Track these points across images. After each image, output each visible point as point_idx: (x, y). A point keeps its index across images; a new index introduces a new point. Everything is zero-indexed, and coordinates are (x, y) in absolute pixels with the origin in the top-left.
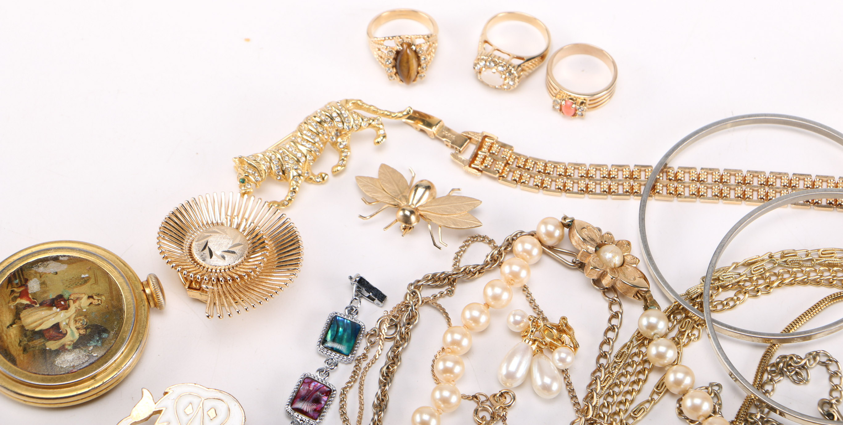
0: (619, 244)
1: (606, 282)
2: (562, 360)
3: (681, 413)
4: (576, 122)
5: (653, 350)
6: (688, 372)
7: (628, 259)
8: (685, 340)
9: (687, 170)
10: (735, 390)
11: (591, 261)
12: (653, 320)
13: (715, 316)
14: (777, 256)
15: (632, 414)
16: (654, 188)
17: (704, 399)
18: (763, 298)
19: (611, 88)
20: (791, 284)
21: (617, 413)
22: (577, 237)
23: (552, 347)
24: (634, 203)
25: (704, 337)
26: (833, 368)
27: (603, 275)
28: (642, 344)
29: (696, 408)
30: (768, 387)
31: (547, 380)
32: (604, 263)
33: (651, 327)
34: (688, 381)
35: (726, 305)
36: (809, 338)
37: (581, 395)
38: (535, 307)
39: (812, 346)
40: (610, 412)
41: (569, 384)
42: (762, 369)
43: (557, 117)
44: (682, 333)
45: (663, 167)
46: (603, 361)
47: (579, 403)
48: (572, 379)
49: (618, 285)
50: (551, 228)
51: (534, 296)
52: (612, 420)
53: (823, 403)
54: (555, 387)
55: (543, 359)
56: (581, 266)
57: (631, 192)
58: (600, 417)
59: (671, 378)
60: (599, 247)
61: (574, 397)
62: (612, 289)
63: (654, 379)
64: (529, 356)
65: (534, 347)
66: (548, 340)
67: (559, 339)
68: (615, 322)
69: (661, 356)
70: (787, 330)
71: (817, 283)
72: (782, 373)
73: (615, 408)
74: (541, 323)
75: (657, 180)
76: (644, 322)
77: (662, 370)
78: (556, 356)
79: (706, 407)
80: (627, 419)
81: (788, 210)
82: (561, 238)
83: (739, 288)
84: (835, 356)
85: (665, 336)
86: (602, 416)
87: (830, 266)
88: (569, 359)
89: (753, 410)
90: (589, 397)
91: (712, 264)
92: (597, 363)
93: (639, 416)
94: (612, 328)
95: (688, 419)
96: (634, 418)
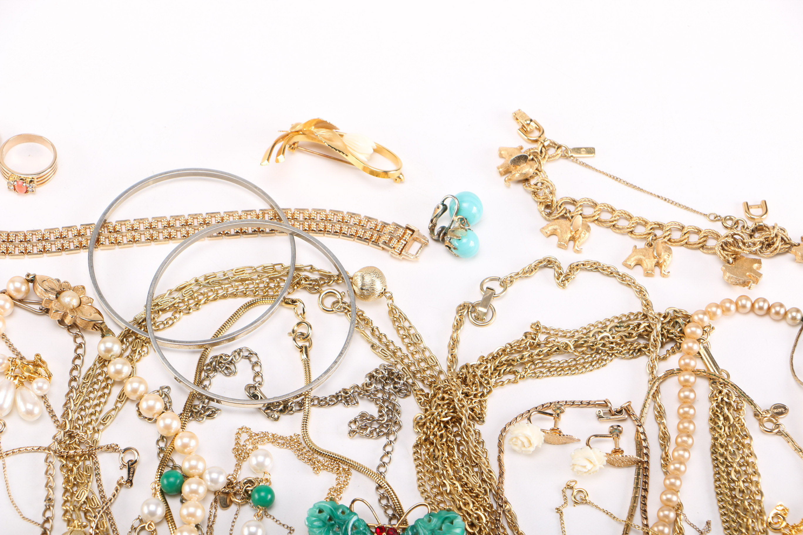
0: (75, 289)
1: (68, 321)
2: (40, 388)
3: (140, 414)
4: (29, 197)
5: (111, 369)
6: (141, 381)
7: (84, 300)
8: (137, 356)
9: (122, 223)
10: (181, 389)
11: (53, 306)
12: (109, 345)
13: (158, 334)
14: (202, 279)
15: (102, 422)
16: (98, 241)
17: (156, 400)
18: (194, 314)
19: (53, 166)
20: (215, 299)
21: (90, 423)
22: (40, 289)
23: (30, 379)
24: (84, 254)
25: (152, 351)
26: (254, 359)
27: (65, 315)
28: (104, 365)
29: (150, 409)
30: (206, 383)
31: (30, 406)
32: (63, 306)
33: (108, 351)
34: (142, 388)
35: (166, 324)
36: (233, 339)
37: (59, 412)
38: (14, 350)
39: (236, 345)
40: (84, 423)
41: (48, 407)
42: (200, 369)
43: (13, 195)
44: (134, 352)
45: (104, 223)
46: (74, 384)
47: (58, 420)
48: (51, 402)
49: (78, 322)
50: (18, 285)
51: (12, 341)
52: (86, 429)
53: (249, 387)
54: (37, 410)
55: (24, 390)
56: (47, 311)
57: (80, 247)
58: (76, 428)
59: (128, 388)
60: (58, 294)
61: (54, 416)
62: (74, 325)
63: (116, 391)
64: (12, 389)
65: (16, 382)
66: (27, 374)
67: (36, 372)
68: (80, 351)
69: (118, 372)
70: (216, 336)
71: (235, 295)
72: (215, 370)
73: (88, 419)
74: (18, 362)
75: (99, 234)
76: (102, 348)
77: (121, 382)
78: (35, 385)
79: (159, 406)
80: (98, 425)
81: (206, 242)
82: (28, 291)
83: (175, 308)
84: (254, 350)
85: (121, 355)
86: (78, 427)
87: (243, 280)
88: (45, 387)
89: (196, 402)
90: (65, 415)
91: (151, 294)
92: (69, 386)
93: (108, 422)
94: (78, 357)
95: (146, 418)
96: (103, 424)
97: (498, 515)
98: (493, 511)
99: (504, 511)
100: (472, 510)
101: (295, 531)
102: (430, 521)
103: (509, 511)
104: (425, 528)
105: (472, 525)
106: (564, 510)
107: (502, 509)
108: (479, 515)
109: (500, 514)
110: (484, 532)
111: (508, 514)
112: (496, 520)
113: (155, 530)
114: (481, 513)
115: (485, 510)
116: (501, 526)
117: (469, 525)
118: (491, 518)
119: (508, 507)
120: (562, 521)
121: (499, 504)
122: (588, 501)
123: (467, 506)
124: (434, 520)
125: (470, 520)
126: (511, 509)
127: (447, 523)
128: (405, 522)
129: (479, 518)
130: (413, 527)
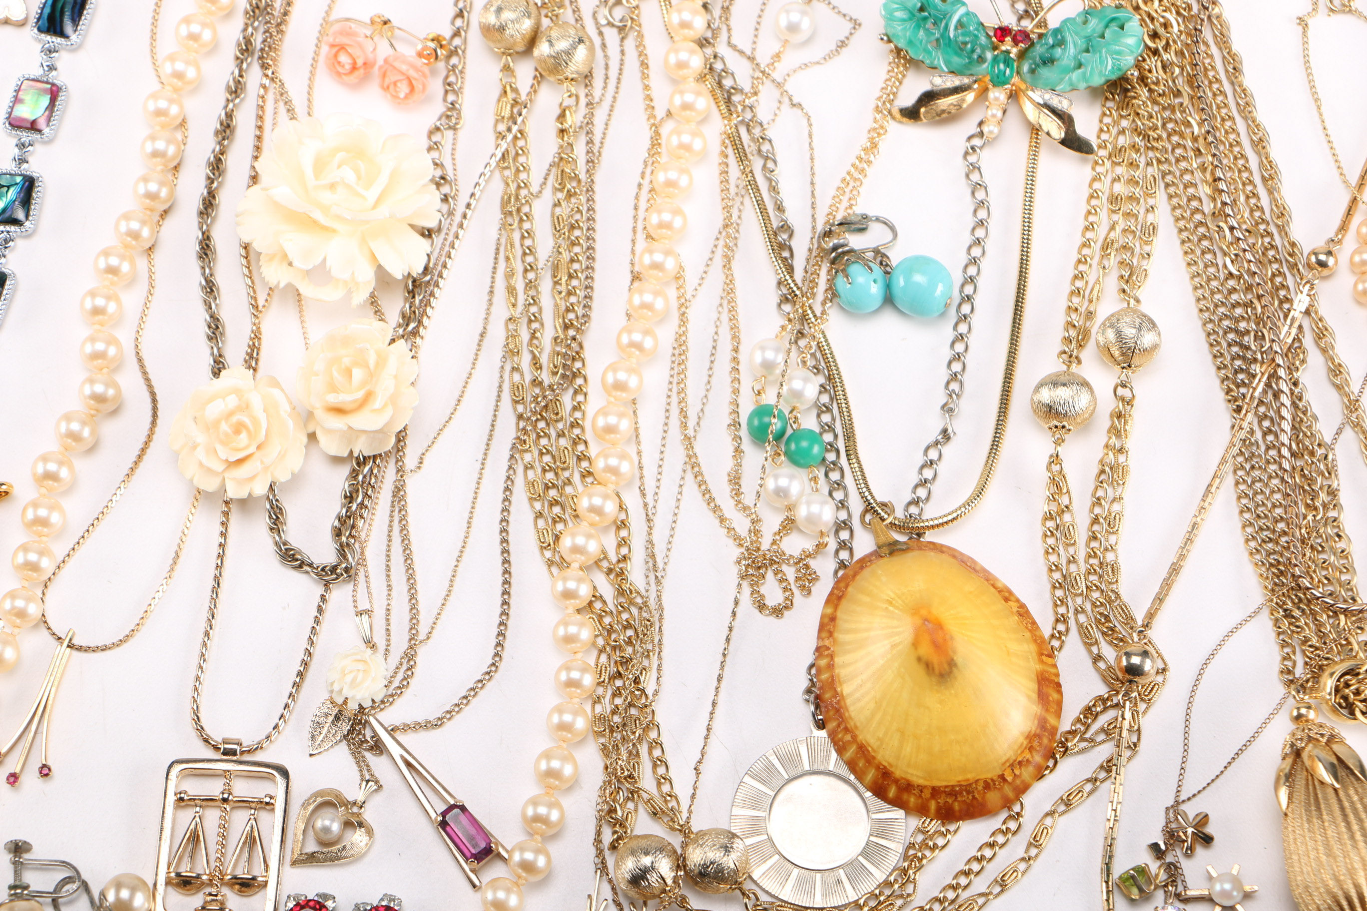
97: (1199, 22)
98: (1192, 16)
99: (1209, 17)
100: (1156, 11)
101: (863, 26)
102: (1085, 22)
103: (1217, 17)
104: (1077, 34)
105: (1155, 36)
106: (1310, 22)
107: (1207, 13)
108: (1168, 20)
109: (1202, 20)
110: (1173, 48)
111: (1215, 22)
112: (1196, 29)
113: (637, 7)
114: (1171, 17)
115: (1178, 13)
116: (1203, 41)
117: (1149, 35)
118: (1186, 26)
119: (1216, 10)
120: (1305, 39)
121: (1203, 5)
122: (1353, 8)
123: (1149, 4)
124: (1093, 23)
125: (1152, 27)
126: (1221, 14)
127: (1114, 27)
128: (1043, 24)
129: (1166, 25)
130: (1057, 31)
